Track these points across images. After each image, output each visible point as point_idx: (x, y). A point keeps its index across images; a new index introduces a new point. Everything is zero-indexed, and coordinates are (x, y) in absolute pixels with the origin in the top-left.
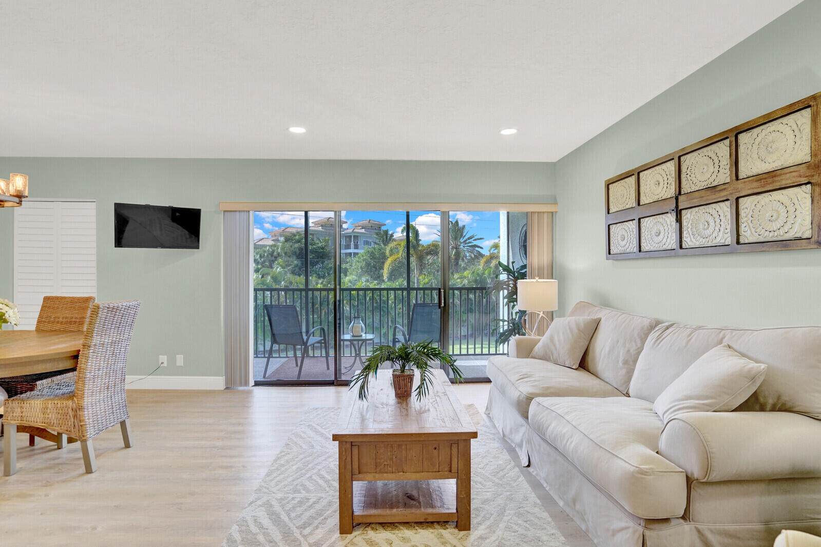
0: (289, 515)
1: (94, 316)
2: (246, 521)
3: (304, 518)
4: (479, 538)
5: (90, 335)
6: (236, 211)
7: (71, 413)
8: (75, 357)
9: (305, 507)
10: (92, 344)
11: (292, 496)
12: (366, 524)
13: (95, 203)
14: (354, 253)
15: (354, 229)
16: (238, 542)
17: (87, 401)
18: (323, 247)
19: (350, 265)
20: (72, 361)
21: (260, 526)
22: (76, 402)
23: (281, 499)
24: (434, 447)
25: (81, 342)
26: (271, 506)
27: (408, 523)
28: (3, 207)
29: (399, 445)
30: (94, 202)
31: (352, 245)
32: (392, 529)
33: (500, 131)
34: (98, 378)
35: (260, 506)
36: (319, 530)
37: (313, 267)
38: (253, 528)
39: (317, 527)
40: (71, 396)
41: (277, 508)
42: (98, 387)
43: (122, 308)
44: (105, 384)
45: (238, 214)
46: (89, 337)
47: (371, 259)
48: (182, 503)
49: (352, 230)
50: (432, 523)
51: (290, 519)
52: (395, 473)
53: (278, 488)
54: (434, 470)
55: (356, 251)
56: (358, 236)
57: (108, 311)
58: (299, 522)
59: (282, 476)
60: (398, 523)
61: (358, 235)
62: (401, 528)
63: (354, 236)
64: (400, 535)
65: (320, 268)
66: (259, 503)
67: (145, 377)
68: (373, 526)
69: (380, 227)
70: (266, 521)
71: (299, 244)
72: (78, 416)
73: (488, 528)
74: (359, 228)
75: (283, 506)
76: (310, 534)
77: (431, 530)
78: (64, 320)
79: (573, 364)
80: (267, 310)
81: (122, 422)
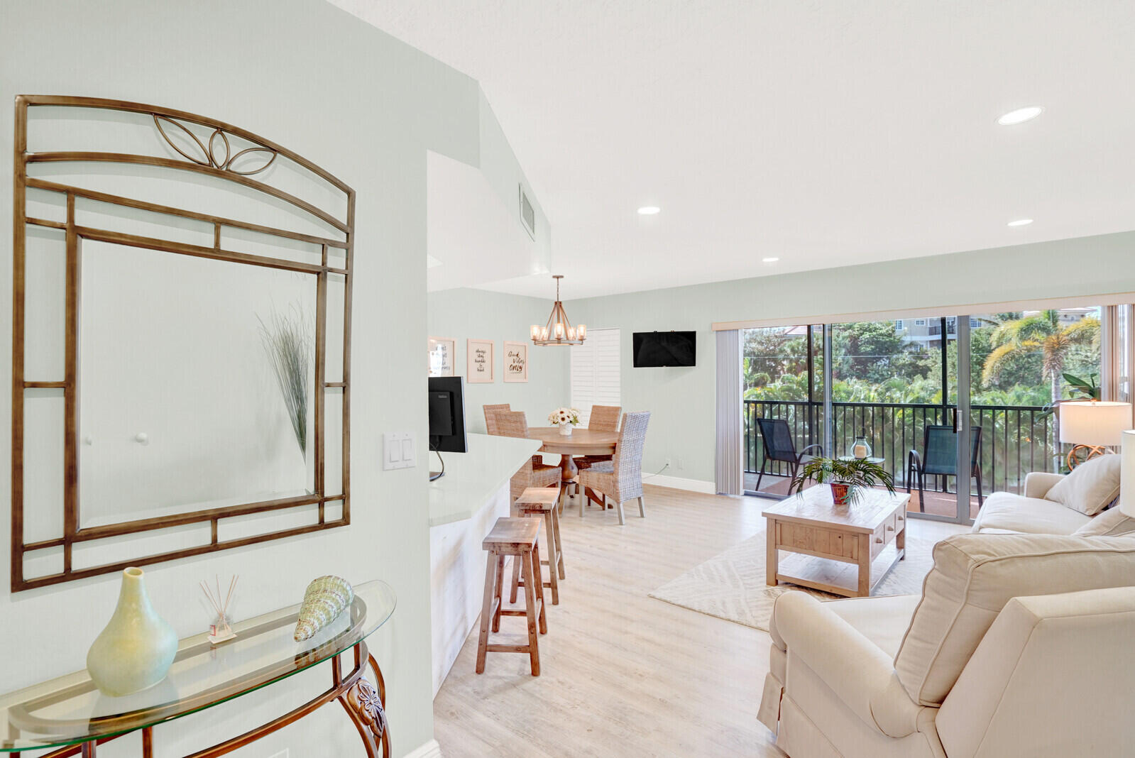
1: (624, 421)
2: (709, 565)
3: (746, 573)
5: (621, 434)
6: (726, 331)
7: (612, 484)
8: (614, 448)
10: (622, 442)
11: (744, 562)
12: (789, 583)
16: (701, 571)
17: (620, 477)
18: (889, 334)
19: (934, 362)
20: (612, 450)
21: (717, 569)
22: (614, 477)
23: (736, 562)
24: (838, 536)
25: (617, 438)
26: (727, 563)
29: (811, 529)
30: (618, 329)
33: (1007, 224)
34: (626, 463)
36: (754, 580)
37: (872, 365)
38: (712, 569)
39: (753, 578)
40: (612, 473)
41: (731, 565)
42: (626, 469)
45: (728, 332)
53: (736, 557)
57: (634, 418)
65: (885, 365)
67: (653, 475)
68: (793, 587)
70: (721, 568)
71: (850, 331)
72: (615, 485)
75: (734, 565)
78: (604, 423)
79: (1087, 510)
80: (760, 424)
81: (639, 499)
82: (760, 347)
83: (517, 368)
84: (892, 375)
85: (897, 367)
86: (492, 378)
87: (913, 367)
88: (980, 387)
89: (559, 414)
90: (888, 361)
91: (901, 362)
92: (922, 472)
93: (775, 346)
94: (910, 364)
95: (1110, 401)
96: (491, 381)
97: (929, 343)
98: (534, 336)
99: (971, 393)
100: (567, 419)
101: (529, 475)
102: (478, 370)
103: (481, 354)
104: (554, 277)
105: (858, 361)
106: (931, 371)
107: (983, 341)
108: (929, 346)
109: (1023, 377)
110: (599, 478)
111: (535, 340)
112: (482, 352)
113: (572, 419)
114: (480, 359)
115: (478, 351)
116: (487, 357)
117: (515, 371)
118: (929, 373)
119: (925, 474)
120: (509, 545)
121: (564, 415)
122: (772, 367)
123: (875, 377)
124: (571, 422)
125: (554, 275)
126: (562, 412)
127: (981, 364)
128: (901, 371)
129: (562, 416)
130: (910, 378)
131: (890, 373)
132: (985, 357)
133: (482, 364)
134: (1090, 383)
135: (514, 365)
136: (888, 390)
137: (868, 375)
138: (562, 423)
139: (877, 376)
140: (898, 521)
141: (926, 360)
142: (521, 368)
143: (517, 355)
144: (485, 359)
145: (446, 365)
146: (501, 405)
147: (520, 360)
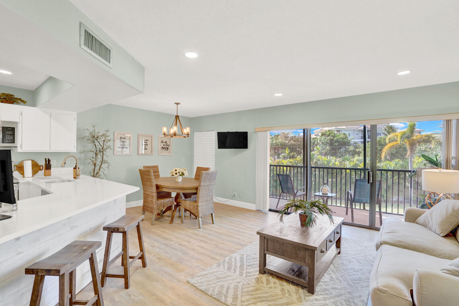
0: (247, 260)
1: (202, 175)
2: (232, 257)
3: (251, 264)
4: (315, 299)
6: (262, 131)
7: (196, 207)
8: (197, 189)
9: (254, 260)
11: (253, 255)
12: (271, 274)
16: (226, 262)
17: (200, 204)
18: (345, 138)
21: (236, 260)
22: (197, 204)
23: (248, 255)
24: (298, 249)
26: (243, 256)
27: (288, 280)
29: (283, 244)
30: (215, 131)
32: (280, 280)
34: (203, 197)
35: (240, 254)
36: (253, 269)
37: (338, 151)
38: (233, 260)
39: (253, 268)
40: (196, 202)
41: (245, 257)
42: (203, 200)
44: (206, 199)
48: (218, 245)
50: (299, 285)
51: (246, 262)
52: (281, 255)
53: (250, 251)
54: (298, 260)
57: (206, 174)
58: (248, 264)
59: (254, 248)
60: (284, 279)
62: (284, 281)
64: (281, 283)
66: (240, 253)
67: (228, 200)
68: (273, 276)
70: (238, 260)
72: (198, 209)
73: (323, 298)
75: (247, 257)
76: (249, 269)
77: (296, 287)
79: (441, 233)
80: (278, 176)
81: (212, 214)
82: (294, 143)
83: (166, 148)
84: (346, 155)
85: (348, 151)
86: (151, 153)
87: (354, 152)
88: (381, 160)
89: (174, 171)
90: (344, 149)
91: (350, 149)
92: (353, 201)
93: (300, 143)
94: (354, 150)
95: (446, 169)
96: (151, 154)
97: (361, 142)
98: (164, 132)
99: (377, 162)
100: (178, 174)
102: (144, 149)
104: (175, 103)
105: (333, 149)
106: (361, 153)
107: (382, 142)
108: (361, 143)
109: (397, 156)
110: (190, 204)
111: (165, 134)
112: (146, 140)
113: (181, 174)
114: (145, 144)
116: (148, 143)
117: (164, 150)
118: (361, 154)
119: (355, 202)
120: (44, 271)
121: (177, 172)
122: (299, 150)
123: (340, 156)
124: (180, 175)
125: (176, 102)
126: (176, 170)
127: (381, 150)
128: (350, 153)
129: (176, 172)
130: (353, 156)
131: (345, 154)
132: (382, 148)
133: (146, 146)
134: (435, 160)
135: (164, 147)
136: (344, 160)
137: (337, 155)
138: (175, 176)
139: (340, 155)
140: (336, 234)
141: (359, 149)
142: (168, 148)
143: (166, 142)
144: (148, 144)
145: (126, 146)
146: (154, 166)
147: (167, 145)
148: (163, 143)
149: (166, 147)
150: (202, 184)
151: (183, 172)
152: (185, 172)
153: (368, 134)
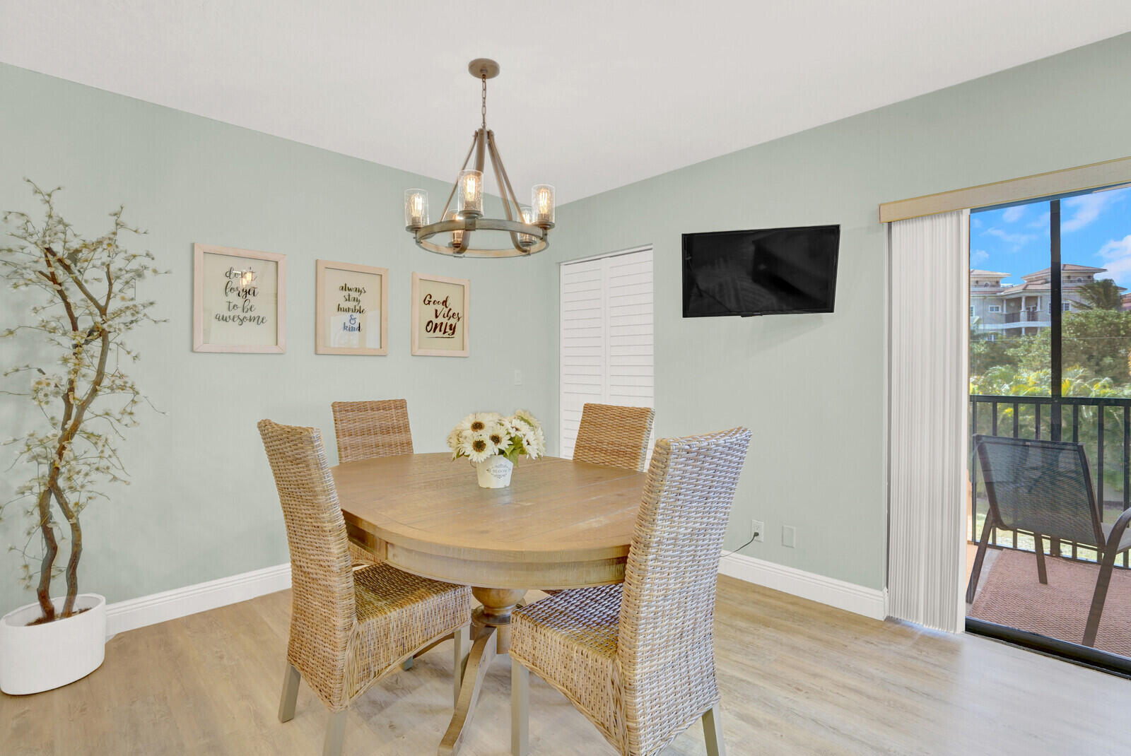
1: (659, 471)
5: (648, 518)
8: (620, 560)
10: (653, 540)
13: (651, 251)
14: (1028, 329)
15: (1027, 285)
19: (1026, 350)
20: (613, 568)
22: (621, 671)
25: (633, 522)
28: (529, 254)
30: (651, 249)
31: (1023, 313)
34: (663, 616)
42: (663, 637)
43: (716, 451)
44: (676, 628)
46: (646, 524)
47: (1077, 337)
49: (1022, 287)
55: (1032, 324)
56: (1036, 298)
57: (688, 459)
61: (1038, 294)
63: (1028, 298)
67: (728, 553)
69: (1089, 277)
72: (623, 704)
74: (1040, 282)
83: (445, 326)
89: (469, 432)
96: (378, 351)
98: (414, 220)
100: (491, 448)
101: (340, 635)
102: (345, 328)
103: (354, 294)
111: (414, 228)
112: (357, 290)
113: (504, 445)
114: (351, 305)
115: (344, 288)
116: (368, 301)
117: (438, 333)
121: (485, 436)
124: (502, 452)
126: (478, 426)
129: (478, 435)
133: (355, 314)
135: (438, 321)
142: (453, 328)
143: (445, 302)
144: (363, 305)
145: (253, 314)
146: (384, 402)
147: (451, 314)
148: (432, 307)
149: (445, 321)
150: (661, 529)
151: (519, 434)
152: (530, 436)
153: (1028, 309)
